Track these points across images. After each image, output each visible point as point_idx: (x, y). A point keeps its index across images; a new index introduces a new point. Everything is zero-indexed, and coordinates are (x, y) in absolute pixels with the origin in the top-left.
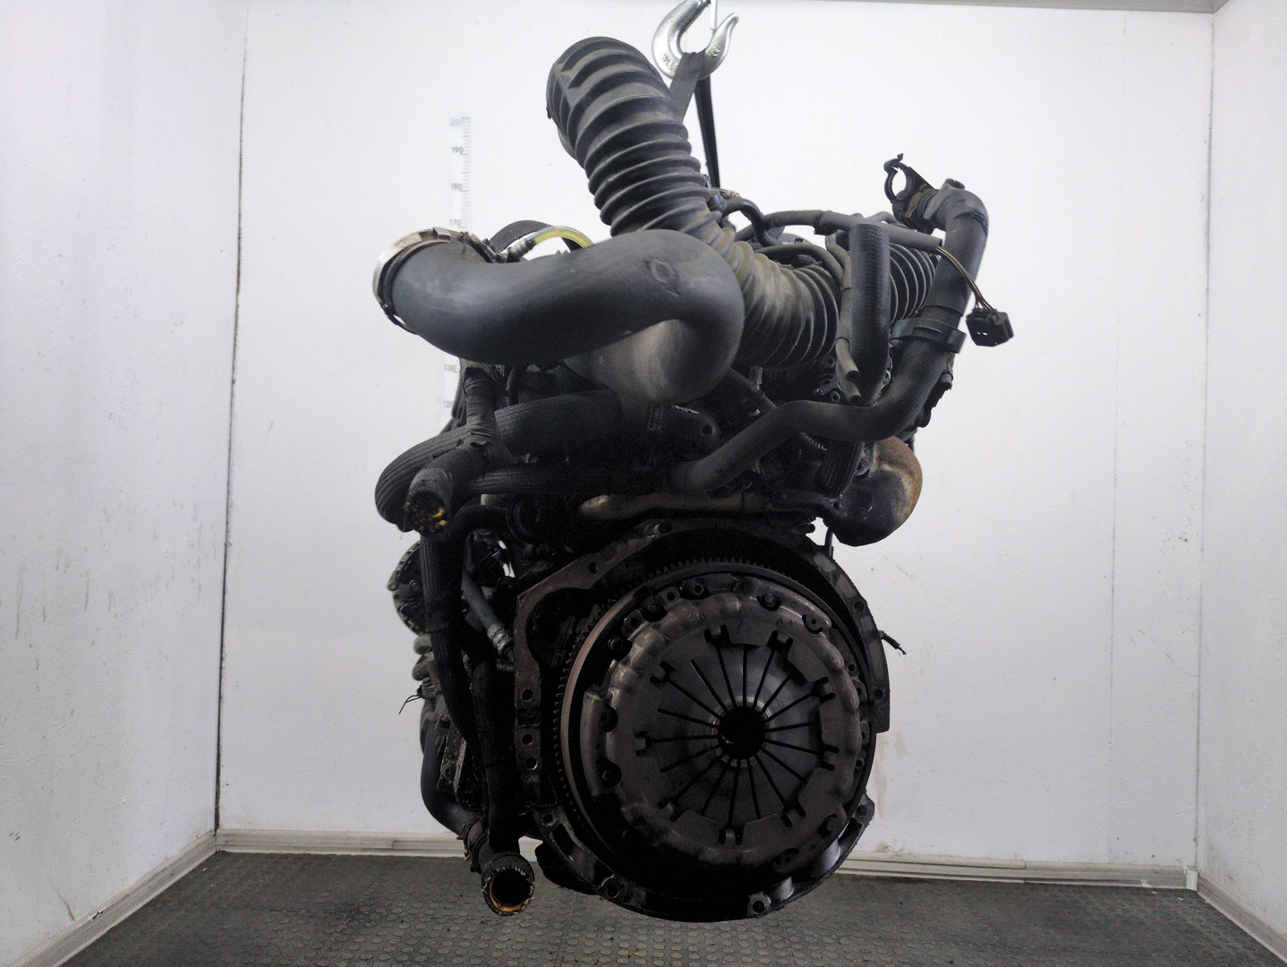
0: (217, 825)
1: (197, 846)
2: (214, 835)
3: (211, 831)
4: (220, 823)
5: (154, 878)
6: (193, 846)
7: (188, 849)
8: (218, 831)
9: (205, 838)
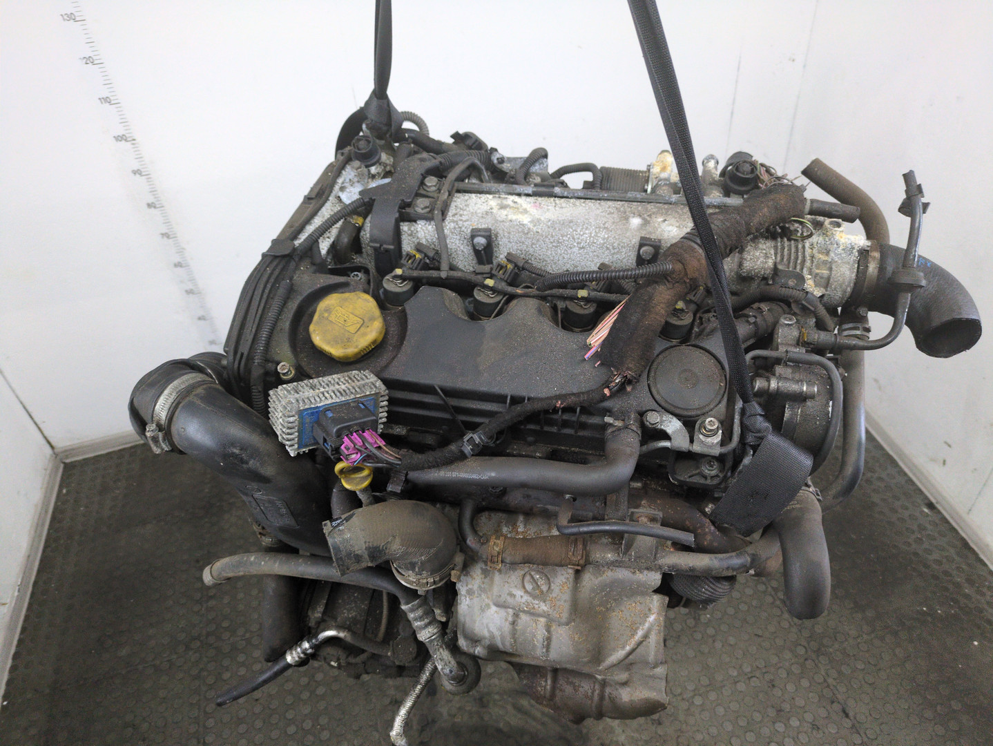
0: (52, 447)
1: (50, 477)
2: (56, 457)
3: (51, 456)
4: (53, 444)
5: (38, 526)
6: (47, 478)
7: (45, 485)
8: (56, 450)
9: (50, 465)
